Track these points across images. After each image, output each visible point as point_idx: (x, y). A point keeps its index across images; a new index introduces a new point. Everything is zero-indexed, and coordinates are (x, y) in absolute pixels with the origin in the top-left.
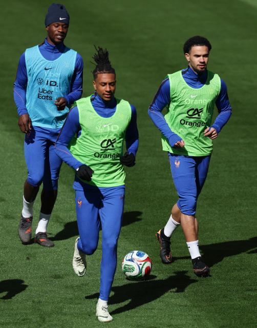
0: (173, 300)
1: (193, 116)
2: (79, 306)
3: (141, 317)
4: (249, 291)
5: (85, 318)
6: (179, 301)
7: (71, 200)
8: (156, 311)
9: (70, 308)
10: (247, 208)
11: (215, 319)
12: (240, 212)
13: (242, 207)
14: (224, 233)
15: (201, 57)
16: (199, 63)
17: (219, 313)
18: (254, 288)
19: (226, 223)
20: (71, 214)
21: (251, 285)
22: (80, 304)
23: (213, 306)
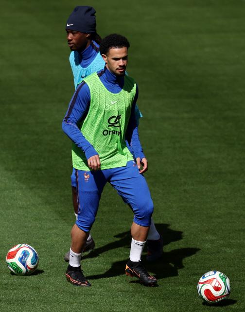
0: (114, 285)
1: (115, 125)
2: (15, 291)
3: (80, 303)
4: (195, 275)
5: (22, 305)
6: (121, 286)
7: (6, 178)
8: (96, 297)
9: (5, 294)
10: (192, 187)
11: (158, 305)
12: (185, 191)
13: (187, 186)
14: (169, 214)
15: (121, 60)
16: (118, 67)
17: (163, 299)
18: (200, 272)
19: (170, 203)
20: (6, 194)
21: (197, 269)
22: (15, 289)
23: (156, 291)
